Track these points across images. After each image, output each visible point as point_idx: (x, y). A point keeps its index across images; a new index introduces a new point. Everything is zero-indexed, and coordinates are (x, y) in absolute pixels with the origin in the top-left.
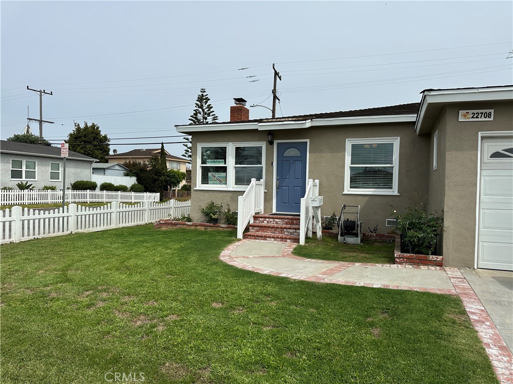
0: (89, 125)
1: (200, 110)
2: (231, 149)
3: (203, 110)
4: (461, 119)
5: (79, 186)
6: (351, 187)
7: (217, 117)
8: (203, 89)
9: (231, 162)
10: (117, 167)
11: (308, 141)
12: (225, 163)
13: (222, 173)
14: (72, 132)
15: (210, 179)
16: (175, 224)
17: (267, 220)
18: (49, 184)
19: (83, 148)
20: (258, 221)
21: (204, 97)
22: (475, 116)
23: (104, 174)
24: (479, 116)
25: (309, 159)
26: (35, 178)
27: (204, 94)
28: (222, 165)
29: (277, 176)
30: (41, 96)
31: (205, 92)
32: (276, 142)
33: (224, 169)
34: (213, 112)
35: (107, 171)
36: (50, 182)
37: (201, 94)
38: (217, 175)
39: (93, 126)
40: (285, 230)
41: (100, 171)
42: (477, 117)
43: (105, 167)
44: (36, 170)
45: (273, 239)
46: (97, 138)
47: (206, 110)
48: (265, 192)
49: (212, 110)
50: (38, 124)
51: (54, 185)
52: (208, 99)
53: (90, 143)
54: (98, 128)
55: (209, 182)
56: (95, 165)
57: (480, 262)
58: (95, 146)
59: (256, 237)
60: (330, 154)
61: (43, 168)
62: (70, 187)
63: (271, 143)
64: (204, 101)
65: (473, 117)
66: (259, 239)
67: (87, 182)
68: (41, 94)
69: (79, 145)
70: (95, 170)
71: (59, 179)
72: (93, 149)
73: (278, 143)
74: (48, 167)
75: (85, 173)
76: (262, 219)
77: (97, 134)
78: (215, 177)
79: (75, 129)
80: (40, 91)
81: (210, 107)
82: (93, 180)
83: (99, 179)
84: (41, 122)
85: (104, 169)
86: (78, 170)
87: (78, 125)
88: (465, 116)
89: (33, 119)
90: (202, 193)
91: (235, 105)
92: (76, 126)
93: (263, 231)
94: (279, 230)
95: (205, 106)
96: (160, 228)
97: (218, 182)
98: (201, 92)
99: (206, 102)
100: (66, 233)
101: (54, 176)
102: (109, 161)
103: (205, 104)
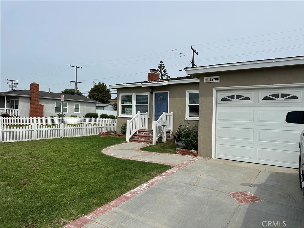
0: (101, 83)
1: (160, 73)
2: (134, 96)
3: (161, 73)
4: (205, 81)
5: (89, 115)
6: (189, 116)
7: (169, 76)
8: (161, 61)
9: (134, 103)
10: (110, 106)
11: (169, 92)
12: (132, 104)
13: (130, 109)
14: (92, 88)
15: (125, 112)
16: (107, 134)
17: (144, 132)
18: (74, 115)
19: (97, 96)
20: (140, 133)
21: (162, 66)
22: (211, 80)
23: (103, 109)
24: (213, 80)
25: (169, 101)
26: (67, 112)
27: (162, 64)
28: (131, 105)
29: (155, 110)
30: (76, 69)
31: (162, 63)
32: (154, 93)
33: (131, 107)
34: (167, 73)
35: (105, 108)
36: (74, 113)
37: (160, 64)
38: (128, 110)
39: (103, 84)
40: (150, 138)
41: (101, 108)
42: (212, 80)
43: (104, 106)
44: (68, 107)
45: (142, 142)
46: (105, 90)
47: (163, 73)
48: (148, 119)
49: (166, 72)
50: (75, 84)
51: (76, 115)
52: (164, 67)
53: (101, 93)
54: (105, 85)
55: (125, 113)
56: (98, 105)
57: (216, 155)
58: (103, 94)
59: (136, 141)
60: (179, 99)
61: (71, 106)
62: (85, 116)
63: (152, 93)
64: (162, 68)
65: (210, 80)
66: (136, 142)
67: (93, 113)
68: (76, 68)
69: (95, 94)
70: (98, 108)
71: (79, 112)
72: (102, 96)
73: (156, 93)
74: (73, 106)
75: (92, 109)
76: (142, 132)
77: (105, 88)
78: (127, 110)
79: (94, 86)
80: (76, 67)
81: (165, 71)
82: (96, 113)
83: (100, 112)
84: (76, 82)
85: (103, 107)
86: (89, 107)
87: (96, 84)
88: (207, 80)
89: (72, 81)
90: (121, 119)
91: (150, 72)
92: (94, 84)
93: (140, 138)
94: (147, 138)
95: (162, 71)
96: (100, 136)
97: (129, 113)
98: (161, 63)
99: (163, 69)
100: (58, 137)
101: (77, 110)
102: (110, 102)
103: (162, 70)
